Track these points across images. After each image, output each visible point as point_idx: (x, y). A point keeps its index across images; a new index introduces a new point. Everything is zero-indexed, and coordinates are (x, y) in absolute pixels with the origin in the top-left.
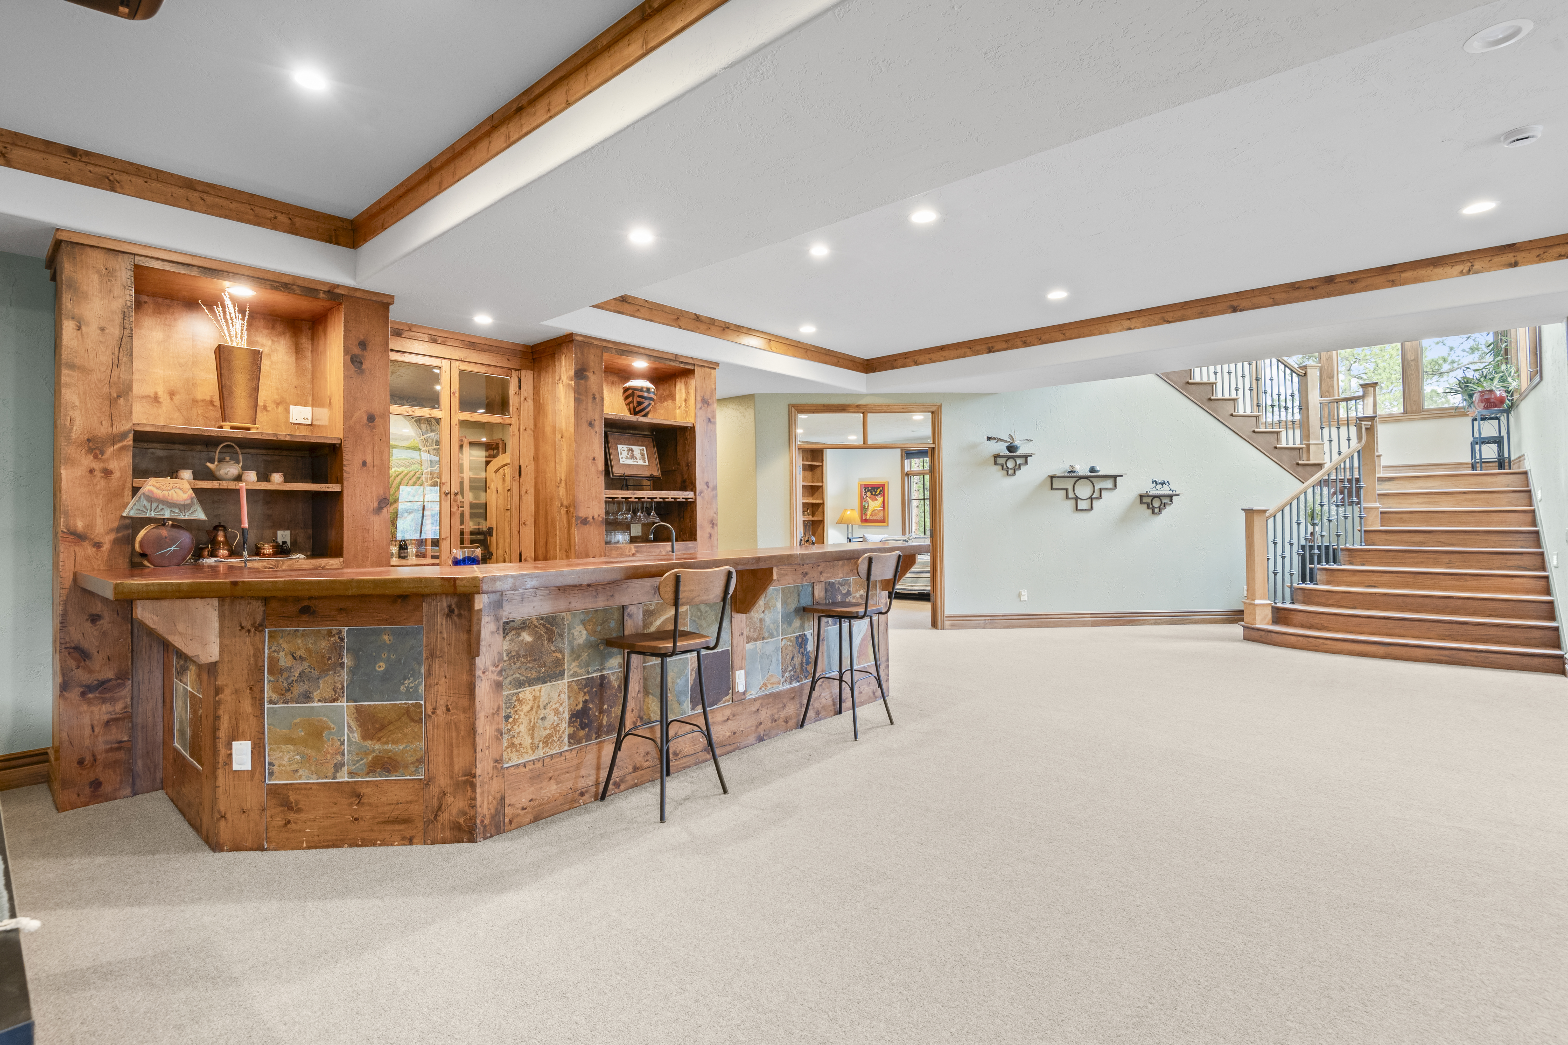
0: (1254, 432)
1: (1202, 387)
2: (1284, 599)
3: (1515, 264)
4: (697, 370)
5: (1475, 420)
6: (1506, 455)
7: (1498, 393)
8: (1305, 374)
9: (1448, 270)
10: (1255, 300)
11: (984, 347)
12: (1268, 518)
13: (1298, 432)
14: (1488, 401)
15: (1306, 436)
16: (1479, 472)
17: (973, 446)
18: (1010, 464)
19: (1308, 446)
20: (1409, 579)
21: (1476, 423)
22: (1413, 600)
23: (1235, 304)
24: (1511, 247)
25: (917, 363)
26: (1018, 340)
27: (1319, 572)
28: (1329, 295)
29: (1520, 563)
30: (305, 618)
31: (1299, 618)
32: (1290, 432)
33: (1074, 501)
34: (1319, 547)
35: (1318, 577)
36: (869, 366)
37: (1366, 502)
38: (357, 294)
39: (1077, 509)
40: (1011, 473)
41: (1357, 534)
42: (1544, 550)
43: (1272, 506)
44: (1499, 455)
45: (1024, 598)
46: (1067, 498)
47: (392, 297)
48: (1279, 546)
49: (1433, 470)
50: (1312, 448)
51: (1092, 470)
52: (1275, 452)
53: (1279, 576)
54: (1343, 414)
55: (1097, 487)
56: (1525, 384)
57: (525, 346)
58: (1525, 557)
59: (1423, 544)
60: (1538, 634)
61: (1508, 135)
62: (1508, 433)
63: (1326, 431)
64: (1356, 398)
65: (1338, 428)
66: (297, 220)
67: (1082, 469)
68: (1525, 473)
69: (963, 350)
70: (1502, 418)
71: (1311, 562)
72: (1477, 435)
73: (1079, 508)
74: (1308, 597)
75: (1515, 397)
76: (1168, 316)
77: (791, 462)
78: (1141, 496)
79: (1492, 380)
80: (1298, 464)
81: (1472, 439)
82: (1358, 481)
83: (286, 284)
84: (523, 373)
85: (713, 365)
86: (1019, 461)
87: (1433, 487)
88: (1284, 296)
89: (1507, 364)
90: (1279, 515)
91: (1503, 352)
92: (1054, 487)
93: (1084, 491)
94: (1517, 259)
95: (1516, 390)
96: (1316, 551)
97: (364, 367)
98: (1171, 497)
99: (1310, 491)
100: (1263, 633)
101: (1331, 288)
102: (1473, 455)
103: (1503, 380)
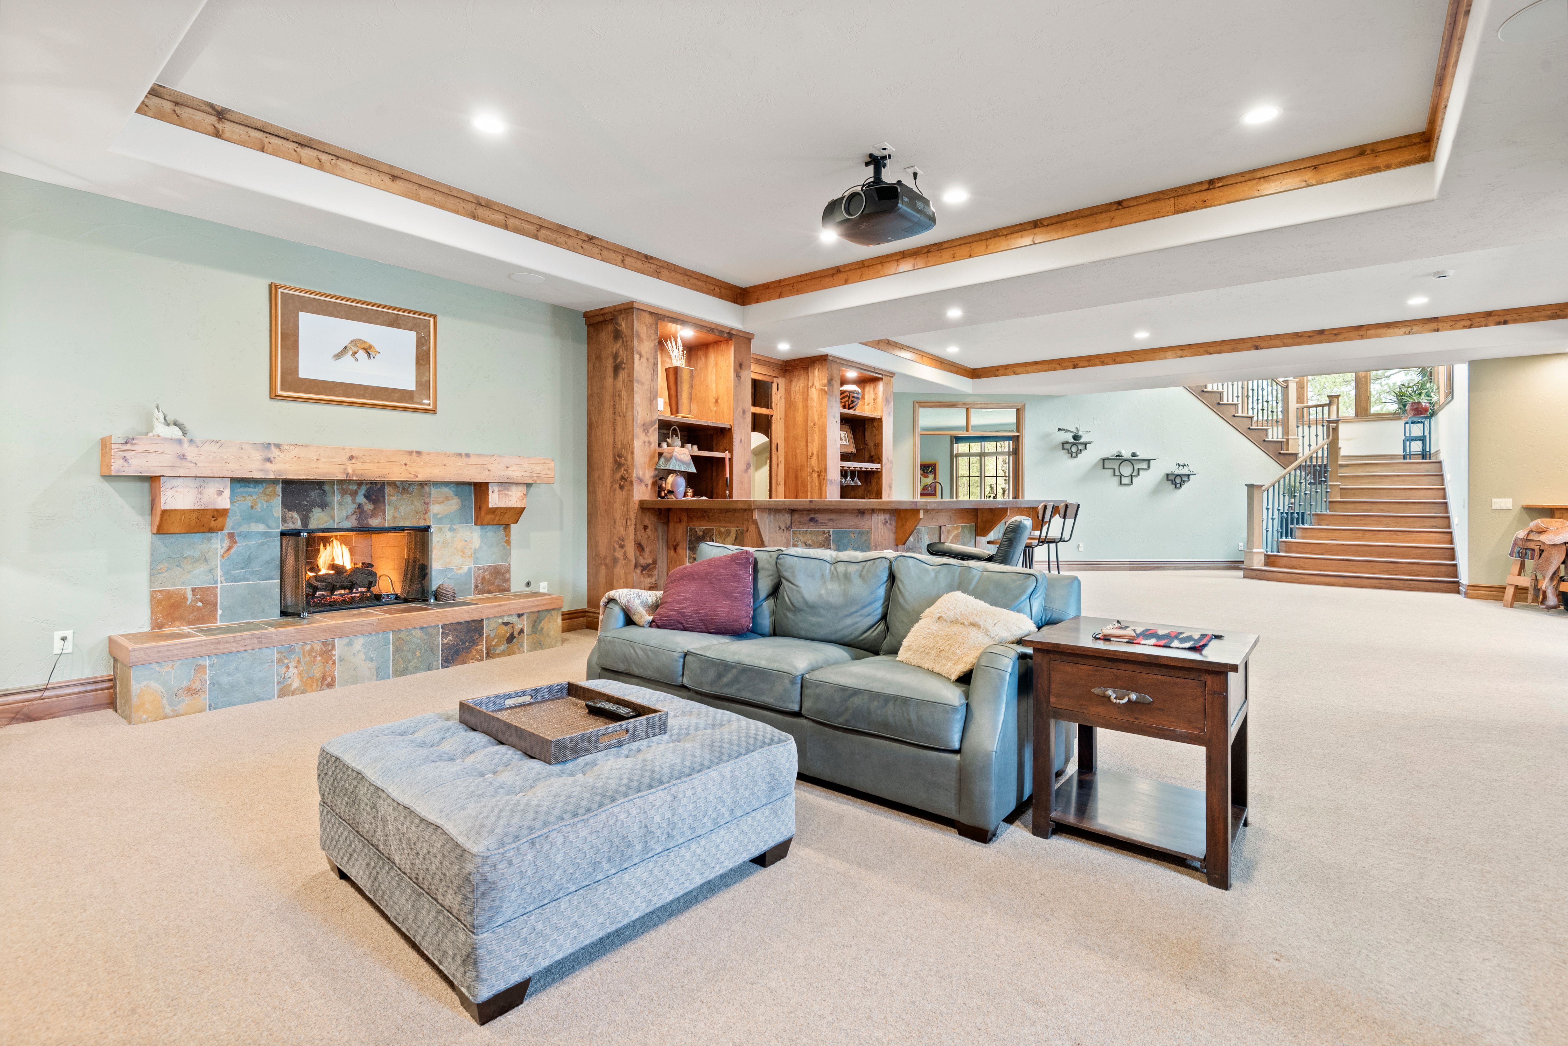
0: (1249, 428)
1: (1213, 395)
2: (1272, 549)
3: (1438, 330)
4: (884, 378)
5: (1407, 423)
6: (1428, 450)
7: (1424, 404)
8: (1287, 387)
9: (1396, 330)
10: (1271, 342)
11: (1071, 364)
12: (1264, 491)
13: (1280, 428)
14: (1416, 410)
15: (1286, 432)
16: (1408, 461)
17: (1047, 435)
18: (1074, 449)
19: (1288, 440)
20: (1360, 534)
21: (1407, 426)
22: (1363, 548)
23: (1257, 344)
24: (1436, 319)
25: (1015, 373)
26: (1097, 360)
27: (1297, 531)
28: (1321, 342)
29: (1435, 524)
30: (812, 523)
31: (1284, 561)
32: (1275, 428)
33: (1119, 478)
34: (1298, 514)
35: (1297, 534)
36: (975, 374)
37: (1330, 481)
38: (740, 334)
39: (1121, 483)
40: (1073, 455)
41: (1324, 504)
42: (1450, 515)
43: (1267, 483)
44: (1423, 450)
45: (1081, 549)
46: (1114, 475)
47: (753, 335)
48: (1270, 511)
49: (1375, 459)
50: (1290, 442)
51: (1134, 455)
52: (1265, 444)
53: (1270, 533)
54: (1313, 417)
55: (1136, 467)
56: (1442, 400)
57: (783, 361)
58: (1437, 520)
59: (1370, 511)
60: (1444, 569)
61: (1435, 274)
62: (1430, 434)
63: (1300, 428)
64: (1323, 406)
65: (1309, 427)
66: (722, 290)
67: (1127, 455)
68: (1440, 462)
69: (1054, 366)
70: (1426, 422)
71: (1292, 524)
72: (1408, 435)
73: (1123, 483)
74: (1289, 547)
75: (1436, 408)
76: (1211, 350)
77: (914, 445)
78: (1168, 475)
79: (1420, 394)
80: (1280, 453)
81: (1404, 437)
82: (1326, 466)
83: (712, 329)
84: (780, 379)
85: (892, 374)
86: (1080, 447)
87: (1376, 472)
88: (1290, 341)
89: (1431, 383)
90: (1271, 490)
91: (1428, 374)
92: (1105, 467)
93: (1126, 470)
94: (1439, 327)
95: (1436, 402)
96: (1296, 516)
97: (741, 379)
98: (1189, 476)
99: (1293, 472)
100: (1258, 572)
101: (1322, 337)
102: (1404, 450)
103: (1427, 394)
